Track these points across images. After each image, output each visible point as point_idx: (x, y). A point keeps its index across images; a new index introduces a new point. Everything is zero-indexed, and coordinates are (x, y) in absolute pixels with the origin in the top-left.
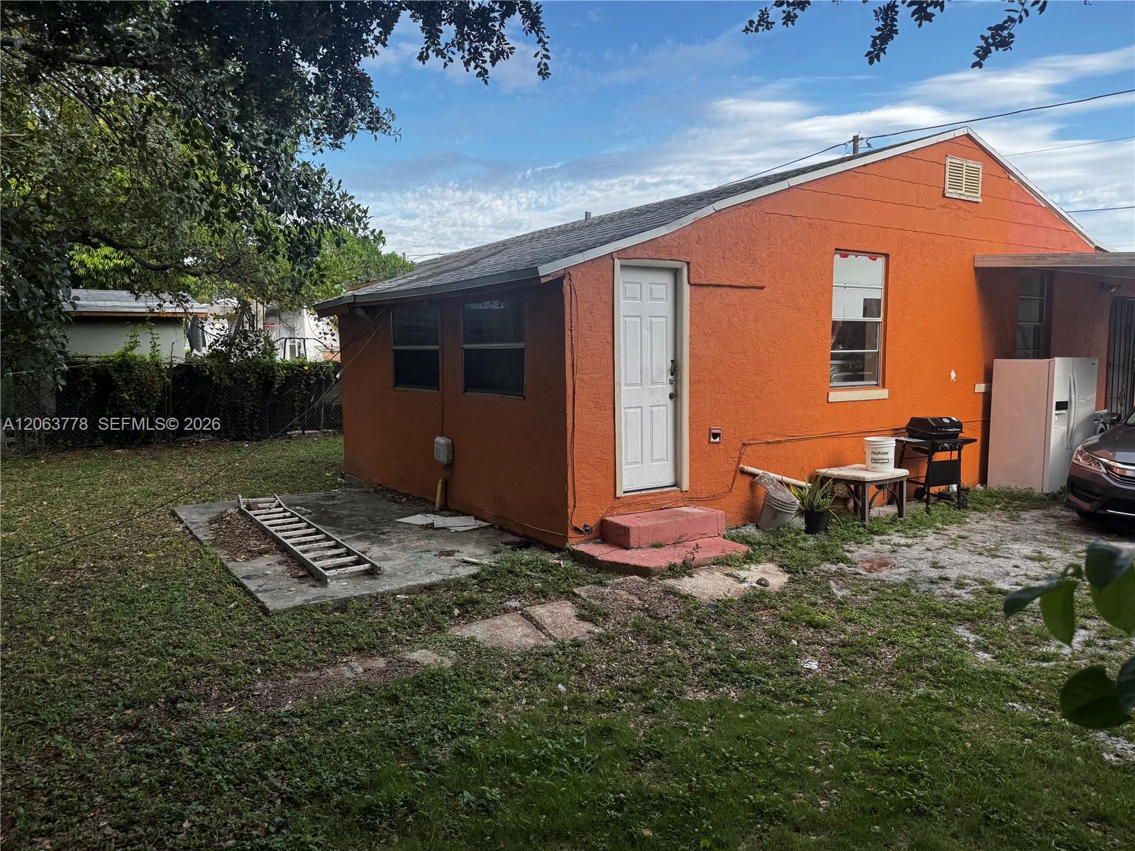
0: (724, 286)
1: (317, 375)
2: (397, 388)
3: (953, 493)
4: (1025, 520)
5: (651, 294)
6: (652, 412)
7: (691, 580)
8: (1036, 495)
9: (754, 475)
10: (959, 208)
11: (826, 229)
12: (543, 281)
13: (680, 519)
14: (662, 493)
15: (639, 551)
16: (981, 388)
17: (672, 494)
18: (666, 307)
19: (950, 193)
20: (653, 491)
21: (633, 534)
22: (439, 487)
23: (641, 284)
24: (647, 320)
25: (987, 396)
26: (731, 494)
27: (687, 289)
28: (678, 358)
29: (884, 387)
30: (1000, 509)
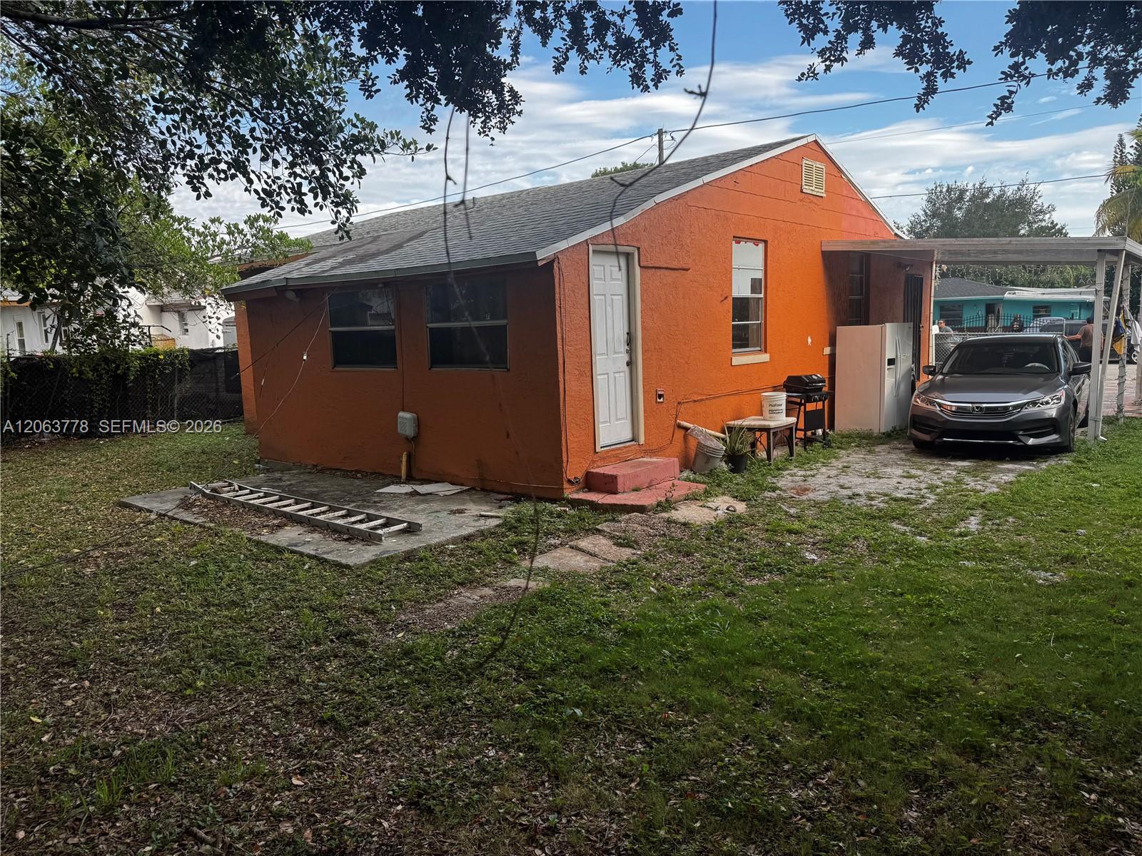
0: (663, 268)
1: (172, 364)
2: (337, 369)
3: (819, 436)
4: (880, 452)
5: (611, 275)
6: (615, 377)
7: (676, 512)
8: (875, 435)
9: (686, 429)
10: (811, 202)
11: (727, 219)
12: (540, 264)
13: (650, 467)
14: (626, 447)
15: (625, 494)
16: (827, 351)
17: (633, 447)
18: (621, 286)
19: (806, 189)
20: (618, 446)
21: (620, 481)
22: (404, 459)
23: (604, 266)
24: (609, 297)
25: (832, 357)
26: (671, 446)
27: (638, 269)
28: (633, 330)
29: (766, 352)
30: (856, 446)
